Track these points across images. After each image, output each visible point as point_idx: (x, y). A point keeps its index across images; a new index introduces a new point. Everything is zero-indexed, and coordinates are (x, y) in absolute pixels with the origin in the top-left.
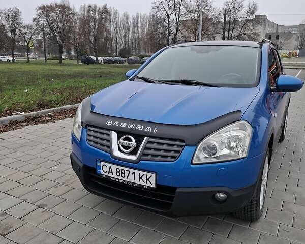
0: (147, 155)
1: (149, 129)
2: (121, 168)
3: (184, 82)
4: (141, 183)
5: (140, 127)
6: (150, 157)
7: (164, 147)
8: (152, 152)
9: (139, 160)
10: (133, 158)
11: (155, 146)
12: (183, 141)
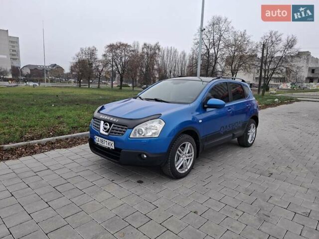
0: (112, 133)
1: (115, 120)
2: (102, 139)
3: (156, 100)
4: (109, 146)
5: (112, 119)
6: (113, 134)
7: (120, 129)
8: (115, 131)
9: (109, 135)
10: (107, 134)
11: (116, 128)
12: (127, 126)
